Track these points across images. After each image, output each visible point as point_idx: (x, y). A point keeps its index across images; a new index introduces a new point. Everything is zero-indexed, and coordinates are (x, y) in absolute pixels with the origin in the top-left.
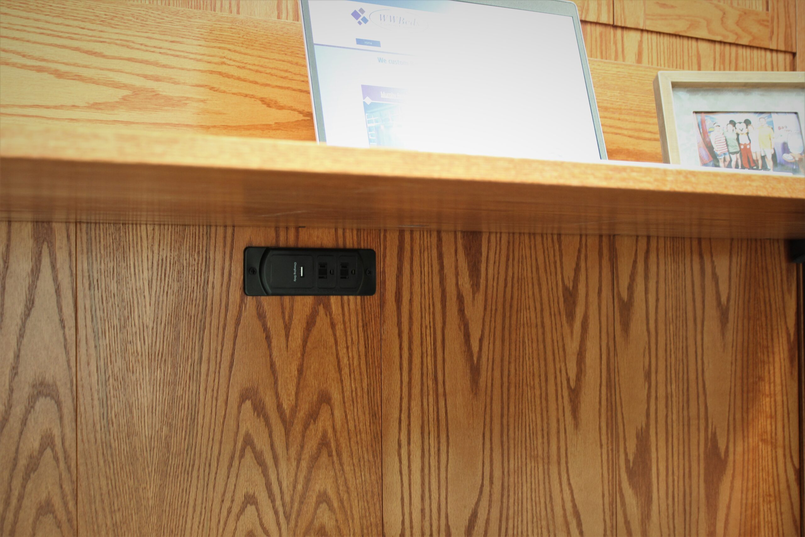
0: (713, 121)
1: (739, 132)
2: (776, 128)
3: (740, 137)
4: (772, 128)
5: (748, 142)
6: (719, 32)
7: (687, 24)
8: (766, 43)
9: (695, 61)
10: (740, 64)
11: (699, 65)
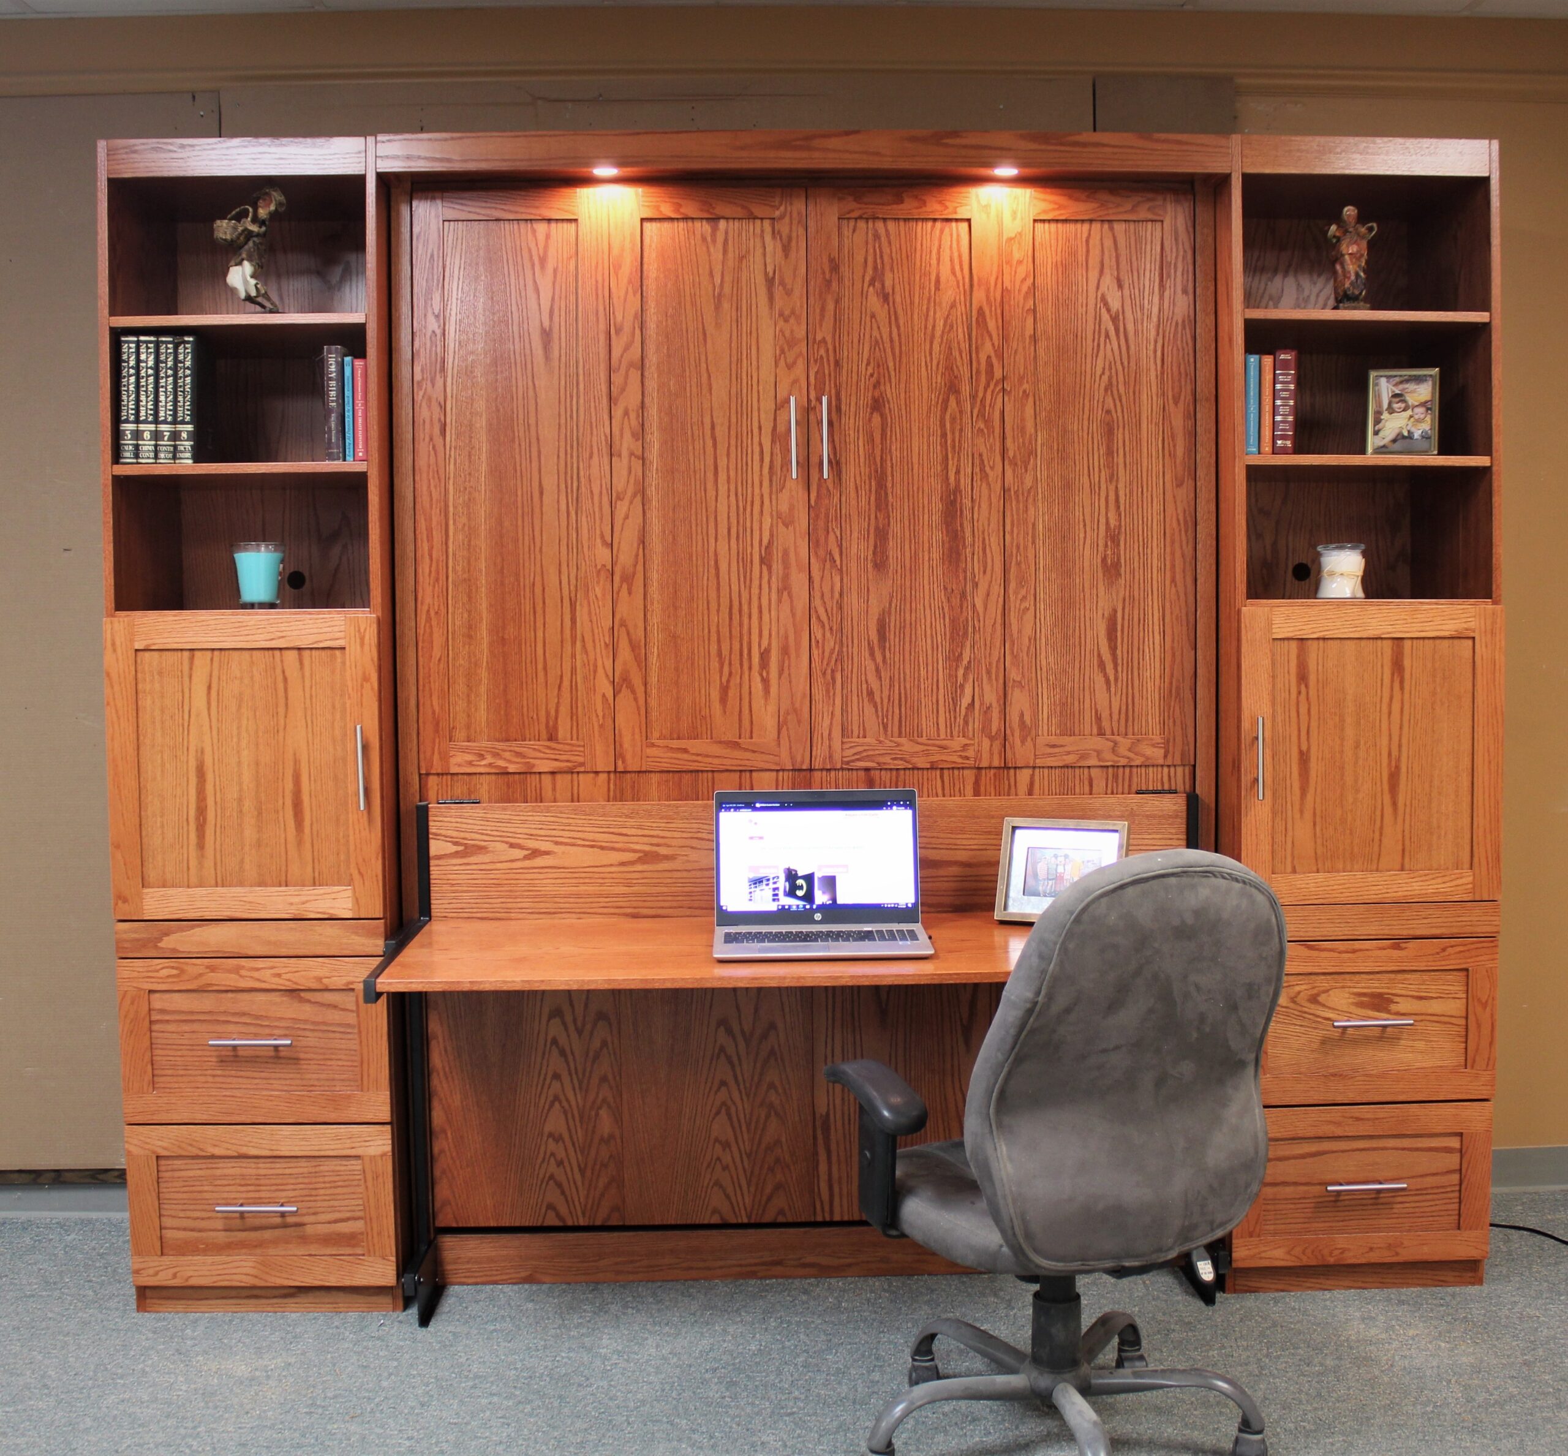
6: (1109, 759)
7: (1077, 757)
8: (1161, 762)
9: (1086, 783)
10: (1135, 779)
11: (1091, 786)
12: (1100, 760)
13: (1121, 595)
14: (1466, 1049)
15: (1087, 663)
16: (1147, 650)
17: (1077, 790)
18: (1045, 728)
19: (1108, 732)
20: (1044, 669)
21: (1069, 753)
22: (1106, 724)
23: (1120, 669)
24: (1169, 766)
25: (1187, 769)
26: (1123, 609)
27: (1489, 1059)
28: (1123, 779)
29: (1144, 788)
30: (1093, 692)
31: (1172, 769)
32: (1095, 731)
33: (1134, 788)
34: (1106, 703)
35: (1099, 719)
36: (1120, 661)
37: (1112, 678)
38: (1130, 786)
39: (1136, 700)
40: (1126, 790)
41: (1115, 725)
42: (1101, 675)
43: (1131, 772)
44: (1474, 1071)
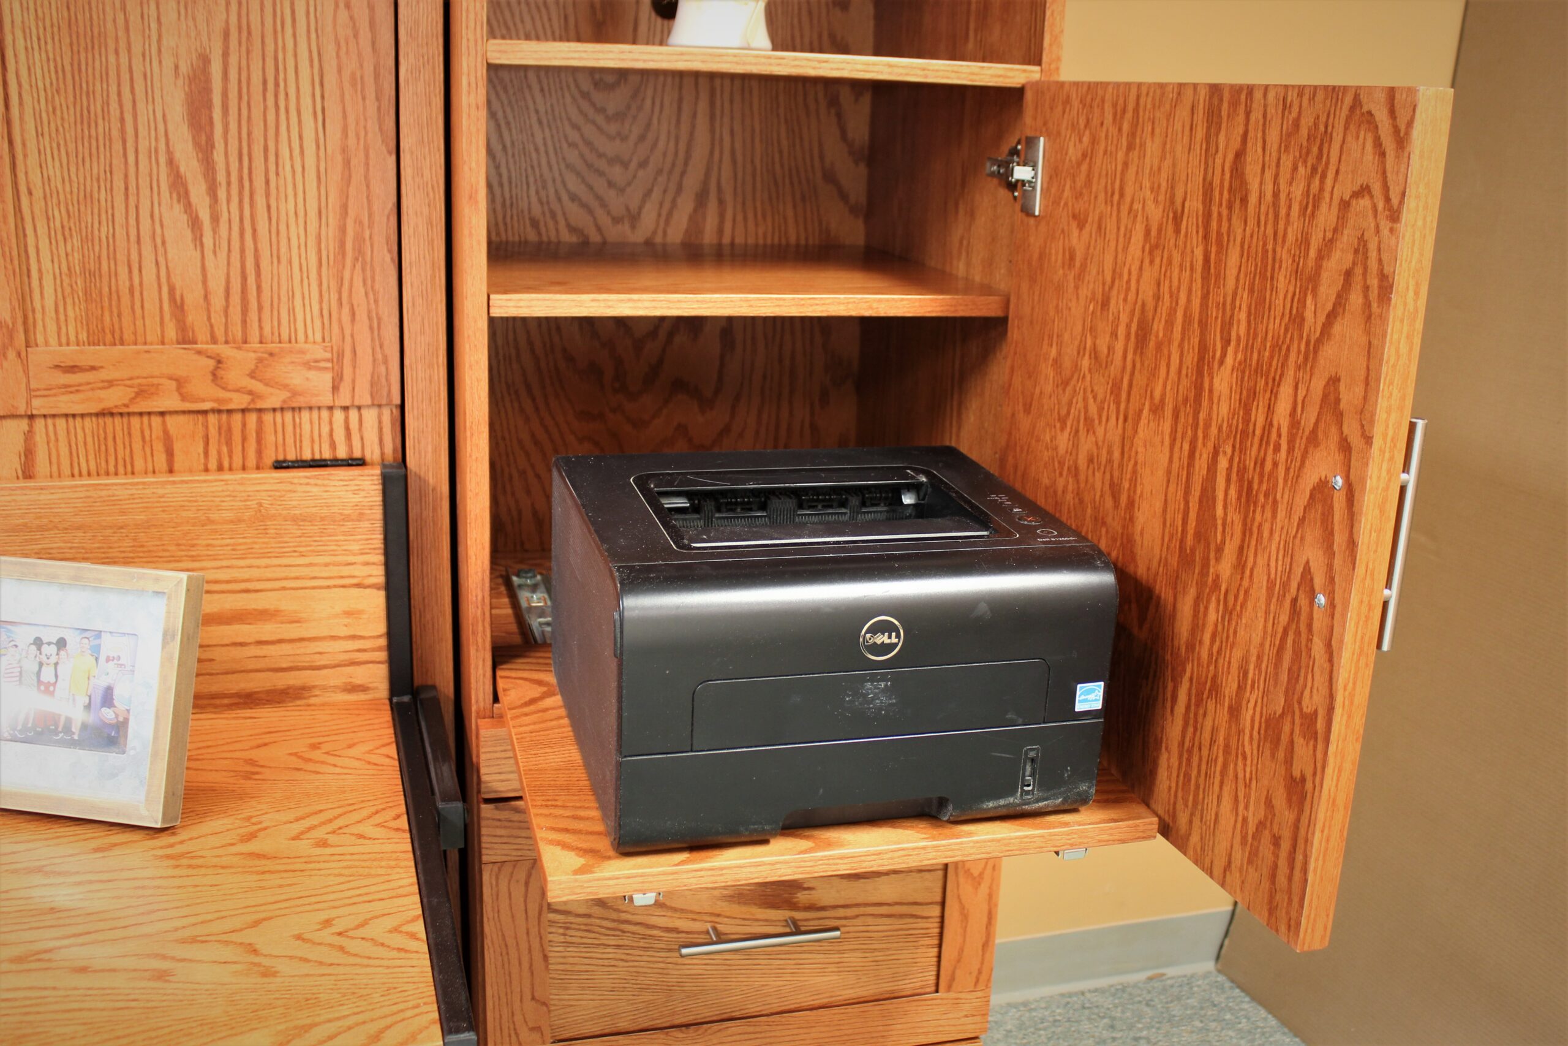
0: (8, 637)
1: (44, 659)
2: (102, 659)
3: (44, 668)
4: (97, 659)
5: (53, 680)
6: (206, 394)
7: (131, 392)
8: (327, 399)
9: (159, 447)
10: (269, 438)
11: (170, 454)
12: (184, 398)
13: (218, 25)
14: (939, 956)
15: (144, 182)
16: (285, 152)
17: (139, 464)
18: (52, 327)
19: (202, 334)
20: (38, 193)
21: (110, 384)
22: (195, 317)
23: (222, 194)
24: (346, 409)
25: (387, 414)
26: (226, 55)
27: (980, 972)
28: (244, 439)
29: (291, 456)
30: (160, 245)
31: (353, 414)
32: (171, 333)
33: (270, 457)
34: (195, 273)
35: (179, 307)
36: (221, 177)
37: (205, 215)
38: (259, 452)
39: (265, 263)
40: (252, 460)
41: (218, 320)
42: (178, 208)
43: (260, 422)
44: (952, 995)
